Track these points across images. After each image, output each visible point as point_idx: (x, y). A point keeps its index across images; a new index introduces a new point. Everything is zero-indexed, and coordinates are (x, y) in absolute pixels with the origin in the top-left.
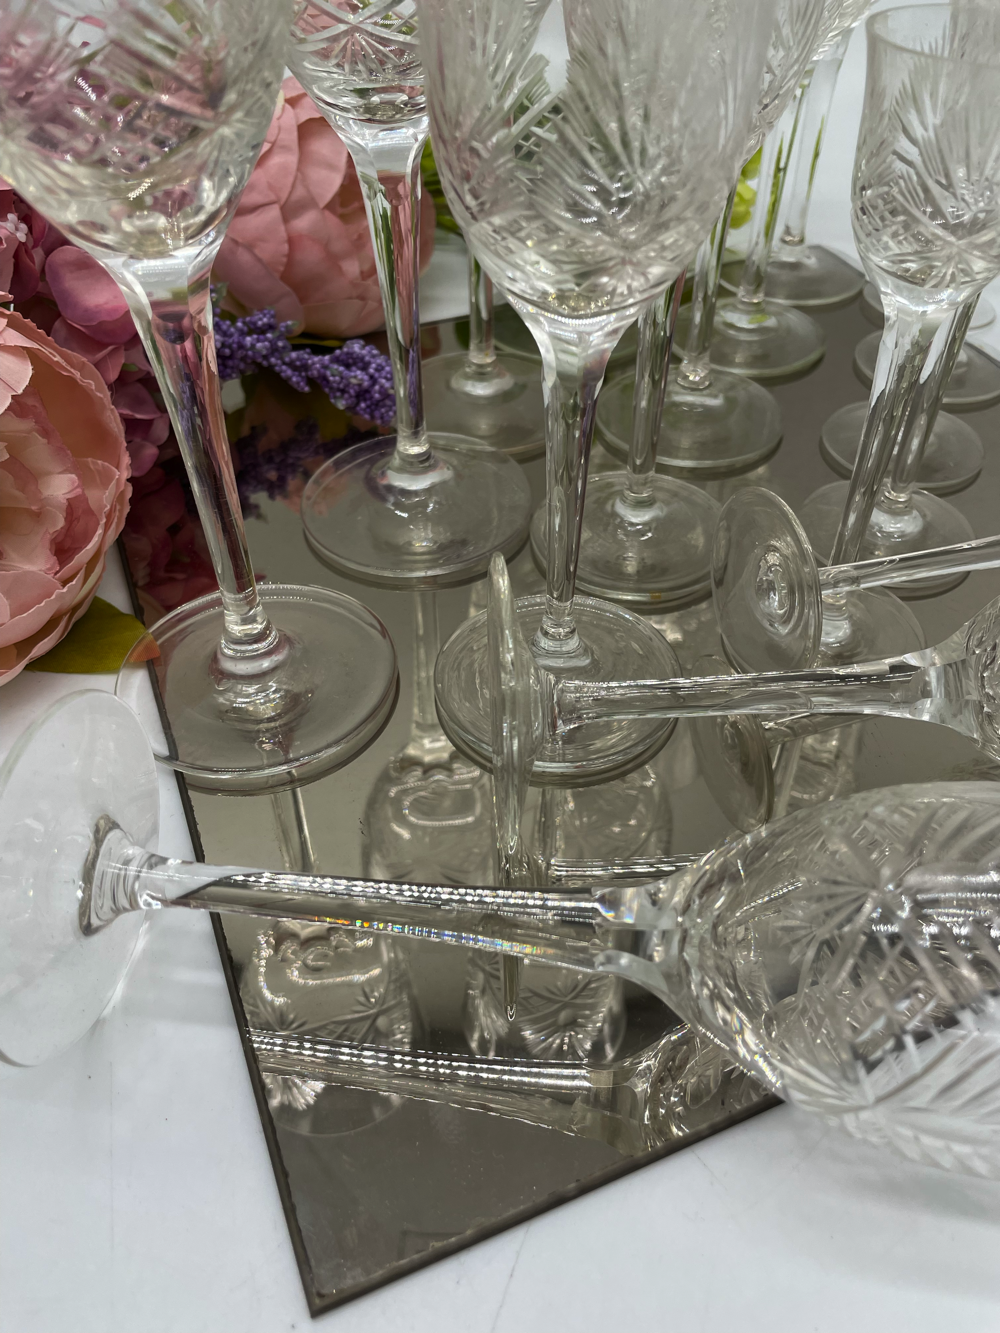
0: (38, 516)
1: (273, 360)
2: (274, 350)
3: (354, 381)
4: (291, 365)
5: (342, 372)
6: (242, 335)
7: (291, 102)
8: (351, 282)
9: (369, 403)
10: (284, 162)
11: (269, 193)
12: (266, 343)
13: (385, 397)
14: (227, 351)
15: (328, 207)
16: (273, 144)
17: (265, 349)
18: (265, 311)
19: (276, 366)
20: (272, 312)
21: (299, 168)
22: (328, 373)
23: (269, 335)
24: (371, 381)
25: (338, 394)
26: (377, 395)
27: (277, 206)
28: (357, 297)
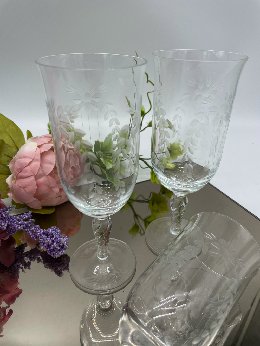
5: (44, 238)
6: (18, 222)
7: (39, 147)
8: (56, 194)
9: (50, 249)
10: (36, 164)
11: (31, 173)
12: (24, 225)
13: (55, 248)
14: (11, 227)
15: (49, 175)
16: (33, 159)
17: (23, 227)
18: (28, 213)
19: (27, 231)
20: (30, 214)
21: (41, 166)
22: (40, 238)
23: (26, 223)
24: (52, 242)
25: (42, 244)
26: (52, 248)
27: (34, 176)
28: (59, 197)
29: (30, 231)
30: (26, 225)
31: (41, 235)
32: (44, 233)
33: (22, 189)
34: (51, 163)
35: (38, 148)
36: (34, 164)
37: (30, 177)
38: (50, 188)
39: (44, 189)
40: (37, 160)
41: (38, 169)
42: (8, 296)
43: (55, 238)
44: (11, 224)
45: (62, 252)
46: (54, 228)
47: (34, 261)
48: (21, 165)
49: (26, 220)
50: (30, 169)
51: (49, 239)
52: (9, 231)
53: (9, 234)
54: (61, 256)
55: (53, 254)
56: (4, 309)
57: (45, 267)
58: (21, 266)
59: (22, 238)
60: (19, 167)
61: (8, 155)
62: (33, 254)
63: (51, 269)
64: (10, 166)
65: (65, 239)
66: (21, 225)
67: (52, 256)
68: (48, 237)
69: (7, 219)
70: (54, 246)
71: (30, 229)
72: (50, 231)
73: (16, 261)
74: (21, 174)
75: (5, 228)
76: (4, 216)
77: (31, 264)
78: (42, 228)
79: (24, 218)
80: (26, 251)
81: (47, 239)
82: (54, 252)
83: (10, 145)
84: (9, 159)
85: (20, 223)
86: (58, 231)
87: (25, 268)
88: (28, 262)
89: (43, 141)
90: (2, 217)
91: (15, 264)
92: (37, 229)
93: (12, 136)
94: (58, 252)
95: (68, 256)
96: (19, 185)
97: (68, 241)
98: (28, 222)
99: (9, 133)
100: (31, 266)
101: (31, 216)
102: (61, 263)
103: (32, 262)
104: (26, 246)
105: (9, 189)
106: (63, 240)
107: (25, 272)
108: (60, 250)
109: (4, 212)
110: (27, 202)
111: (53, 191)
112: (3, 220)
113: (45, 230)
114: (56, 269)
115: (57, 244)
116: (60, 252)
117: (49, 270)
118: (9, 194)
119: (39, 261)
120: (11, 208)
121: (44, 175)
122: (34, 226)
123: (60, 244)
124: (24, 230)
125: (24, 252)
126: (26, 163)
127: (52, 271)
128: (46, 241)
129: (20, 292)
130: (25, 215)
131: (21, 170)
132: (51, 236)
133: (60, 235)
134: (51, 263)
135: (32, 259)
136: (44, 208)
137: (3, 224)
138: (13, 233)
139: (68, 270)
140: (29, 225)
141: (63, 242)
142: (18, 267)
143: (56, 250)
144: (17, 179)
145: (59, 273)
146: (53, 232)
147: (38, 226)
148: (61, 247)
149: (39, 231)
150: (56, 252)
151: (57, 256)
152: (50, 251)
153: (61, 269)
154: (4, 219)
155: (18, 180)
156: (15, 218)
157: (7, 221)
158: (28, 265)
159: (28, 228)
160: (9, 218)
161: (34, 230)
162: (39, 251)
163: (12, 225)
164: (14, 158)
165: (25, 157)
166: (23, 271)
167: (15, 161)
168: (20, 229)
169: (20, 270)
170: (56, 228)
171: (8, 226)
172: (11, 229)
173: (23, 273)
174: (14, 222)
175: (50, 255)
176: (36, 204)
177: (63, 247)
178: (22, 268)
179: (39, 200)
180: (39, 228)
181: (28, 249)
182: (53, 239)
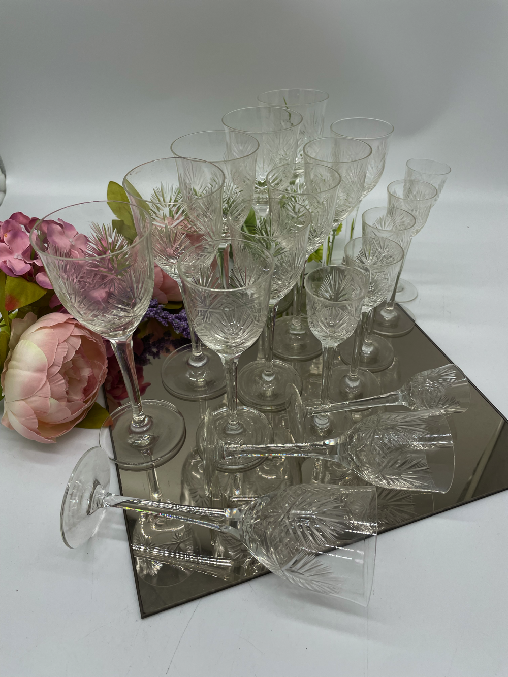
0: (80, 381)
1: (156, 316)
2: (156, 313)
3: (182, 325)
4: (162, 318)
5: (178, 322)
17: (154, 313)
19: (157, 318)
22: (174, 322)
23: (155, 309)
29: (160, 317)
31: (173, 320)
32: (176, 318)
49: (154, 306)
51: (184, 322)
66: (151, 311)
68: (181, 321)
71: (159, 315)
72: (183, 315)
73: (144, 351)
77: (160, 354)
78: (172, 313)
87: (154, 359)
88: (157, 352)
92: (167, 315)
98: (157, 308)
100: (160, 357)
113: (177, 315)
122: (162, 312)
124: (154, 317)
129: (149, 385)
130: (153, 302)
132: (185, 319)
140: (159, 311)
147: (166, 312)
161: (164, 316)
168: (151, 316)
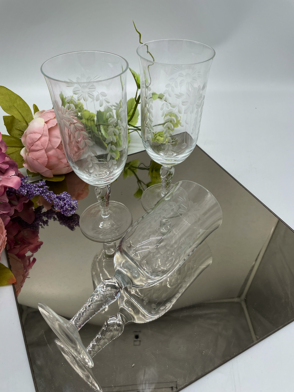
5: (57, 201)
6: (35, 188)
7: (46, 122)
8: (65, 164)
9: (63, 210)
10: (46, 139)
11: (42, 147)
12: (40, 191)
13: (67, 209)
14: (30, 193)
15: (57, 148)
16: (42, 135)
17: (40, 193)
18: (42, 182)
19: (43, 196)
20: (44, 182)
21: (49, 140)
22: (54, 201)
23: (41, 189)
24: (64, 205)
25: (56, 206)
26: (65, 209)
27: (44, 150)
28: (67, 167)
29: (46, 195)
30: (42, 191)
31: (55, 199)
32: (57, 197)
33: (35, 161)
34: (58, 137)
35: (45, 124)
36: (43, 139)
37: (41, 150)
38: (59, 159)
39: (54, 161)
40: (46, 136)
41: (47, 143)
42: (32, 246)
43: (66, 202)
44: (29, 190)
45: (73, 212)
46: (65, 193)
47: (51, 219)
48: (33, 140)
49: (42, 187)
50: (40, 144)
51: (62, 202)
52: (29, 196)
53: (29, 198)
54: (73, 215)
55: (66, 214)
56: (29, 257)
57: (60, 224)
58: (40, 223)
59: (38, 201)
60: (30, 142)
61: (19, 129)
62: (50, 213)
63: (65, 225)
64: (23, 140)
65: (75, 202)
66: (38, 191)
67: (65, 215)
68: (60, 201)
69: (26, 186)
70: (66, 207)
71: (45, 194)
72: (62, 196)
73: (36, 219)
74: (33, 148)
75: (26, 194)
76: (23, 184)
77: (48, 222)
78: (55, 193)
79: (40, 185)
80: (43, 212)
81: (60, 202)
82: (66, 212)
83: (20, 120)
84: (20, 133)
85: (36, 189)
86: (69, 196)
87: (44, 225)
88: (46, 220)
89: (49, 117)
90: (22, 185)
91: (36, 222)
92: (51, 194)
93: (20, 111)
94: (70, 212)
95: (78, 215)
96: (32, 157)
97: (77, 204)
98: (43, 189)
99: (18, 109)
100: (49, 223)
101: (45, 183)
102: (73, 220)
103: (49, 220)
104: (43, 208)
105: (24, 160)
106: (73, 203)
107: (44, 228)
108: (71, 211)
109: (23, 181)
110: (40, 172)
111: (62, 162)
112: (22, 187)
113: (58, 195)
114: (69, 225)
115: (68, 206)
116: (71, 212)
117: (64, 226)
118: (24, 165)
119: (55, 219)
120: (28, 177)
121: (52, 148)
122: (48, 191)
123: (71, 205)
124: (40, 195)
125: (42, 213)
126: (36, 139)
127: (66, 227)
128: (60, 204)
129: (41, 243)
130: (40, 183)
131: (32, 144)
132: (63, 199)
133: (70, 199)
134: (64, 221)
135: (49, 218)
136: (55, 176)
137: (23, 191)
138: (32, 197)
139: (79, 226)
140: (44, 191)
141: (73, 204)
142: (38, 224)
143: (68, 210)
144: (29, 152)
145: (72, 228)
146: (64, 196)
147: (51, 192)
148: (72, 208)
149: (53, 196)
150: (68, 212)
151: (69, 215)
152: (63, 211)
153: (73, 225)
154: (24, 187)
155: (31, 153)
156: (32, 186)
157: (26, 188)
158: (46, 223)
159: (44, 193)
160: (27, 186)
161: (49, 195)
162: (54, 212)
163: (31, 191)
164: (25, 132)
165: (35, 133)
166: (42, 227)
167: (26, 136)
168: (37, 195)
169: (40, 227)
170: (67, 194)
171: (28, 191)
172: (30, 195)
173: (42, 229)
174: (31, 189)
175: (64, 215)
176: (49, 174)
177: (73, 208)
178: (41, 225)
179: (50, 169)
180: (52, 193)
181: (44, 210)
182: (65, 202)
